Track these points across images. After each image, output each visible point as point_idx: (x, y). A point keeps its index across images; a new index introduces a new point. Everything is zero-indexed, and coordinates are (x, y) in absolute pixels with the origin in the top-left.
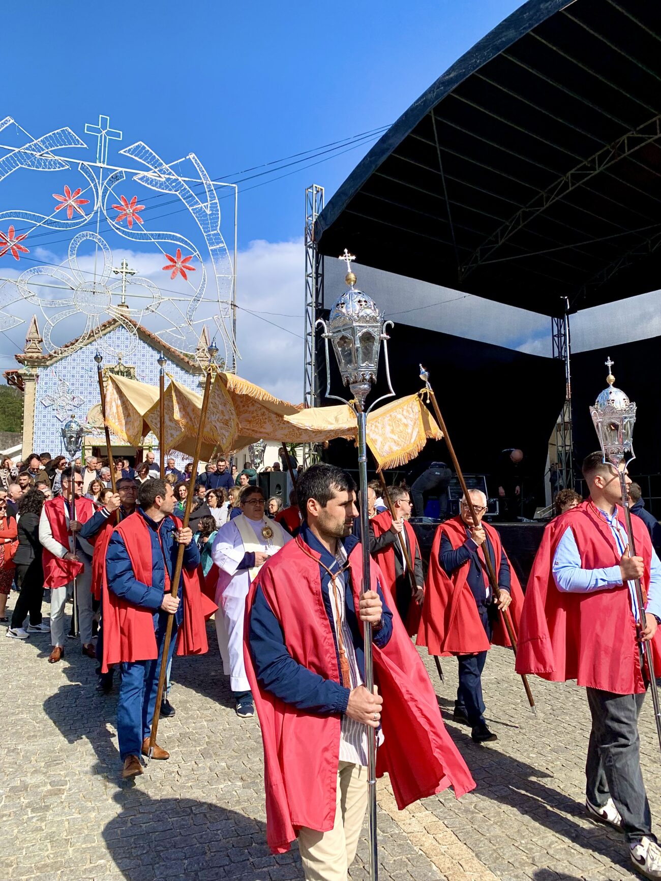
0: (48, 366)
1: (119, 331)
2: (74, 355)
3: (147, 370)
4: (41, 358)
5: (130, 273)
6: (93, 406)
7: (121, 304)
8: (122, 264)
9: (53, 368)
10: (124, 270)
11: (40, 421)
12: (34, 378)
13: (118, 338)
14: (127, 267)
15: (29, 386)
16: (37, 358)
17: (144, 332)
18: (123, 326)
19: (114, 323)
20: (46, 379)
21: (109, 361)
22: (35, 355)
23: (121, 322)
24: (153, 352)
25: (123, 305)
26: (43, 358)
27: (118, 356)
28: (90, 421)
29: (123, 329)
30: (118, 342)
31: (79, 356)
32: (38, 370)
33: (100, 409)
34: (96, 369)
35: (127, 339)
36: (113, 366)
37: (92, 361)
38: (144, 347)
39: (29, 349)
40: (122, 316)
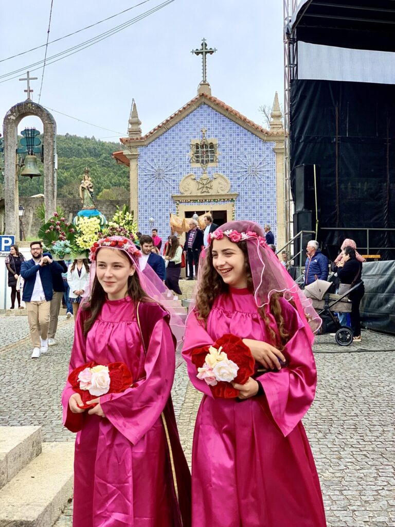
0: (147, 146)
1: (201, 108)
2: (166, 135)
3: (227, 141)
4: (139, 139)
5: (209, 52)
6: (184, 178)
7: (202, 83)
8: (202, 44)
9: (149, 147)
10: (204, 50)
11: (142, 193)
12: (136, 157)
13: (202, 115)
15: (133, 164)
16: (137, 139)
17: (223, 106)
18: (205, 104)
19: (198, 101)
20: (145, 157)
21: (195, 137)
22: (135, 137)
23: (203, 100)
24: (231, 124)
25: (205, 84)
26: (142, 138)
27: (202, 131)
28: (182, 191)
29: (205, 106)
30: (202, 119)
31: (170, 135)
32: (139, 149)
33: (189, 180)
34: (184, 145)
35: (209, 115)
36: (198, 140)
37: (180, 138)
38: (223, 121)
39: (131, 132)
40: (203, 94)
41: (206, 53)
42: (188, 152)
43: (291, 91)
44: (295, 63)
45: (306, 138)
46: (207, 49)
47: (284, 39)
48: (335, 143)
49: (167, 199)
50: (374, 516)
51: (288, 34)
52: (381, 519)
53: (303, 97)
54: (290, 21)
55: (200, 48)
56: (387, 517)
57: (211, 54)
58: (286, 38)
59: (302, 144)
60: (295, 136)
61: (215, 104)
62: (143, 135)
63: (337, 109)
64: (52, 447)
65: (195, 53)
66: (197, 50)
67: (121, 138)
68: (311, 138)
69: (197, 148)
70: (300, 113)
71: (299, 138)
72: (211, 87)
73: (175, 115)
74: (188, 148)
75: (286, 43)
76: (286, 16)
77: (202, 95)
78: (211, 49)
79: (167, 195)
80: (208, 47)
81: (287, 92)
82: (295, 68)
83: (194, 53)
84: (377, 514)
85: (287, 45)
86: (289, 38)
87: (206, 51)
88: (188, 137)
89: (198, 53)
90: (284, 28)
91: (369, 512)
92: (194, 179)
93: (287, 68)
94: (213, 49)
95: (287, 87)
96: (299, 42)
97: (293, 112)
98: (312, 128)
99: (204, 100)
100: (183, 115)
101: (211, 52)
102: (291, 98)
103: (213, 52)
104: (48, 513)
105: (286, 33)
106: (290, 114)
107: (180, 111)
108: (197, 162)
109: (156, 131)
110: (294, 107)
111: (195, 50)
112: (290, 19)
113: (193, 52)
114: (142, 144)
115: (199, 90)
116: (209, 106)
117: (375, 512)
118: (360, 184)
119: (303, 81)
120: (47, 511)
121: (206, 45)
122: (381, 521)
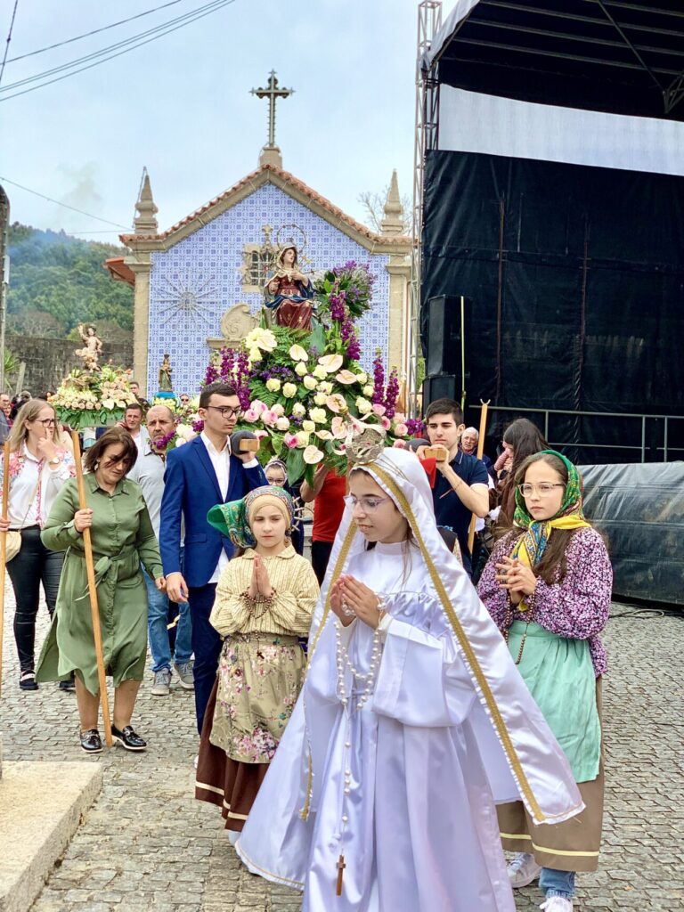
0: (164, 251)
1: (265, 190)
2: (201, 233)
3: (308, 250)
4: (154, 238)
5: (280, 94)
6: (230, 310)
7: (268, 146)
8: (270, 80)
9: (171, 253)
10: (273, 91)
11: (155, 333)
12: (146, 269)
13: (264, 202)
14: (277, 86)
15: (140, 282)
16: (150, 238)
17: (302, 189)
18: (271, 183)
19: (257, 179)
20: (162, 271)
21: (251, 240)
22: (146, 234)
23: (268, 176)
24: (316, 221)
25: (272, 149)
26: (158, 237)
27: (263, 230)
28: (226, 332)
29: (272, 187)
30: (265, 208)
31: (208, 233)
32: (152, 256)
33: (239, 314)
34: (232, 253)
35: (277, 202)
36: (257, 246)
37: (226, 239)
38: (302, 215)
39: (138, 224)
40: (268, 167)
41: (276, 95)
42: (238, 265)
43: (426, 169)
44: (435, 121)
45: (450, 250)
46: (277, 89)
47: (417, 79)
48: (498, 262)
49: (199, 345)
50: (588, 896)
51: (424, 71)
52: (602, 902)
53: (446, 181)
54: (429, 48)
55: (265, 85)
56: (609, 900)
57: (285, 97)
58: (420, 77)
59: (443, 260)
60: (431, 246)
61: (288, 185)
62: (161, 231)
63: (502, 204)
64: (19, 769)
65: (257, 94)
66: (260, 89)
67: (121, 234)
68: (458, 251)
69: (255, 258)
70: (439, 207)
71: (438, 249)
72: (283, 154)
73: (219, 199)
74: (238, 259)
75: (421, 86)
76: (422, 40)
77: (266, 168)
78: (284, 89)
79: (199, 339)
80: (280, 86)
81: (418, 171)
82: (434, 130)
83: (255, 95)
84: (591, 893)
85: (421, 90)
86: (425, 77)
87: (276, 91)
88: (239, 240)
89: (261, 95)
90: (418, 60)
91: (579, 890)
92: (248, 313)
93: (420, 130)
94: (288, 88)
95: (419, 162)
96: (442, 85)
97: (428, 205)
98: (459, 235)
99: (270, 176)
100: (232, 201)
101: (285, 95)
102: (425, 181)
103: (287, 94)
104: (25, 884)
105: (422, 69)
106: (424, 209)
107: (227, 194)
108: (254, 283)
109: (183, 226)
110: (431, 196)
111: (256, 88)
112: (428, 44)
113: (252, 92)
114: (158, 246)
115: (261, 159)
116: (278, 188)
117: (588, 891)
118: (536, 334)
119: (447, 153)
120: (23, 881)
121: (276, 81)
122: (601, 904)
